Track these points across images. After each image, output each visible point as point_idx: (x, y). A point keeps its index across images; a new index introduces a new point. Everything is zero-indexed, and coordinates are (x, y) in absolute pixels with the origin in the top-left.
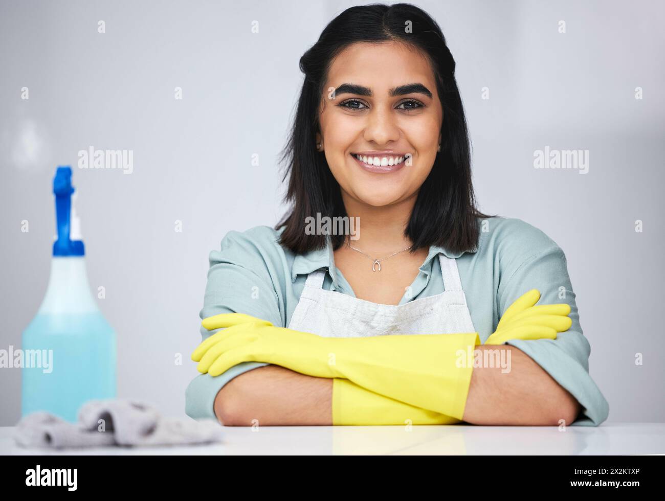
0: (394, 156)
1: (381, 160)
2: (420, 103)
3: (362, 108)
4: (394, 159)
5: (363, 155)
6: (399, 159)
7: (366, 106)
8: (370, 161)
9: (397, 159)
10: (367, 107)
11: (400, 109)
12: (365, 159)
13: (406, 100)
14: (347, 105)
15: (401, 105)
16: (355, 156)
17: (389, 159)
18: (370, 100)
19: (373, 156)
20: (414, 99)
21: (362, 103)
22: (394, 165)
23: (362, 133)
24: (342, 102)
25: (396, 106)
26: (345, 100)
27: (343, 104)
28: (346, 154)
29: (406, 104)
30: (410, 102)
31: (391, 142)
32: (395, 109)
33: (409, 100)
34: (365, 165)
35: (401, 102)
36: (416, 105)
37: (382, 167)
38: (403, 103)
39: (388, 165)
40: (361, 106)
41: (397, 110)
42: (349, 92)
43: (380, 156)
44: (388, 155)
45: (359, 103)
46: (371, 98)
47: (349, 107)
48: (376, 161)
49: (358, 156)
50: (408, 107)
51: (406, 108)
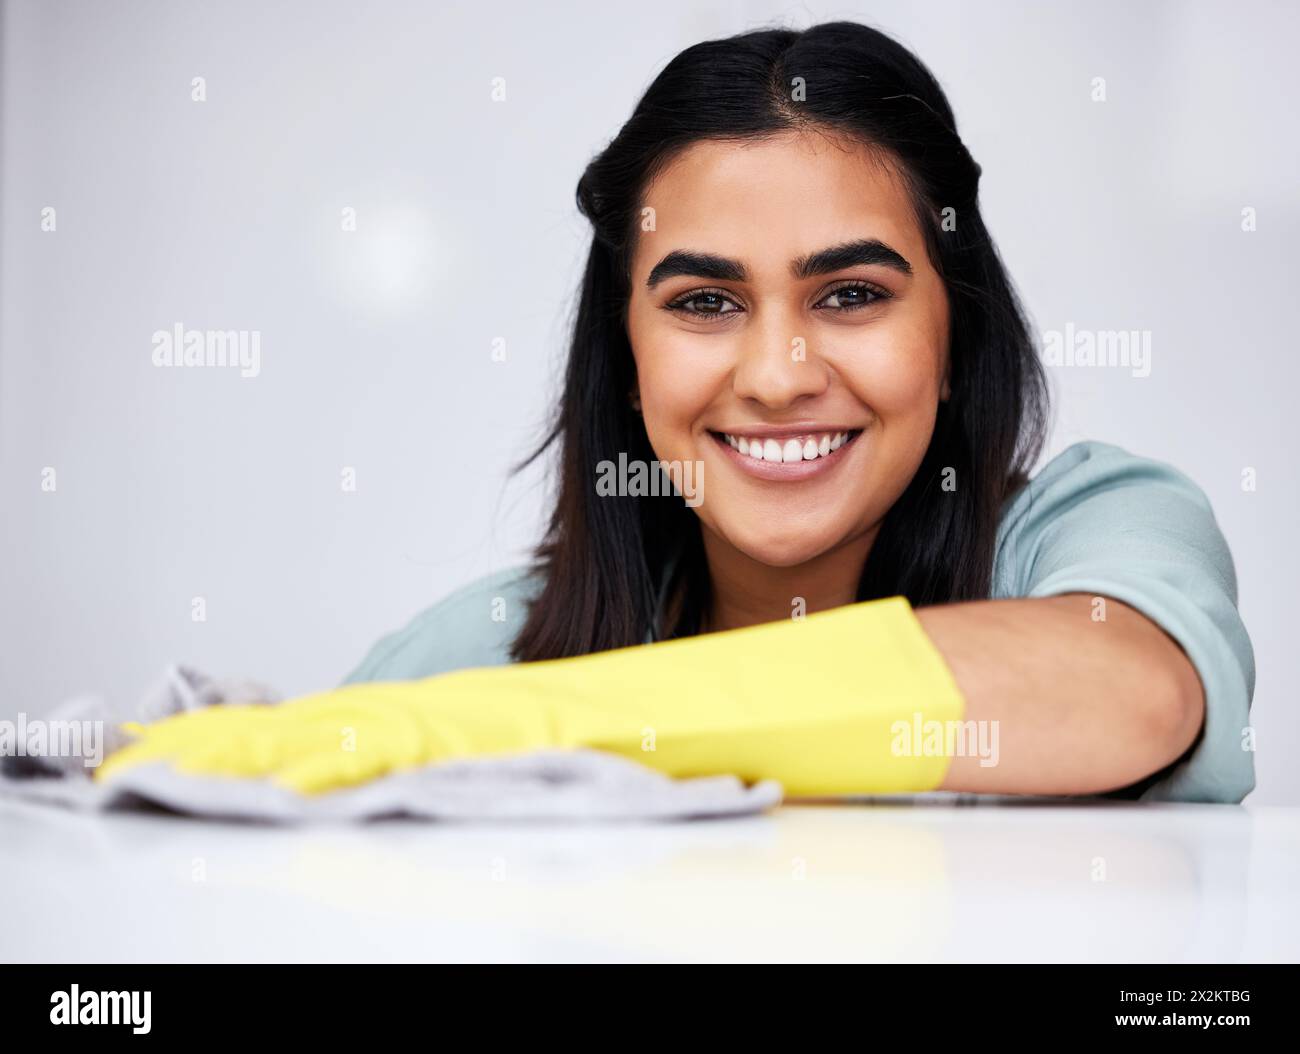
0: (818, 433)
1: (782, 446)
2: (877, 289)
3: (729, 311)
4: (819, 441)
5: (738, 435)
6: (832, 440)
7: (739, 307)
8: (756, 449)
9: (826, 440)
10: (741, 309)
11: (826, 307)
12: (743, 446)
13: (839, 285)
14: (690, 305)
15: (828, 296)
16: (720, 437)
17: (803, 445)
18: (744, 290)
19: (762, 437)
20: (858, 280)
21: (730, 300)
22: (819, 456)
23: (728, 378)
24: (673, 299)
25: (815, 301)
26: (679, 294)
27: (676, 304)
28: (695, 431)
29: (843, 293)
30: (855, 288)
31: (806, 398)
32: (814, 307)
33: (846, 284)
34: (744, 459)
35: (828, 290)
36: (870, 296)
37: (788, 463)
38: (833, 293)
39: (804, 459)
40: (727, 306)
41: (818, 312)
42: (687, 273)
43: (782, 436)
44: (802, 434)
45: (720, 299)
46: (747, 285)
47: (696, 311)
48: (771, 451)
49: (727, 437)
50: (851, 300)
51: (845, 305)
